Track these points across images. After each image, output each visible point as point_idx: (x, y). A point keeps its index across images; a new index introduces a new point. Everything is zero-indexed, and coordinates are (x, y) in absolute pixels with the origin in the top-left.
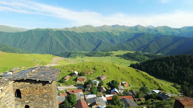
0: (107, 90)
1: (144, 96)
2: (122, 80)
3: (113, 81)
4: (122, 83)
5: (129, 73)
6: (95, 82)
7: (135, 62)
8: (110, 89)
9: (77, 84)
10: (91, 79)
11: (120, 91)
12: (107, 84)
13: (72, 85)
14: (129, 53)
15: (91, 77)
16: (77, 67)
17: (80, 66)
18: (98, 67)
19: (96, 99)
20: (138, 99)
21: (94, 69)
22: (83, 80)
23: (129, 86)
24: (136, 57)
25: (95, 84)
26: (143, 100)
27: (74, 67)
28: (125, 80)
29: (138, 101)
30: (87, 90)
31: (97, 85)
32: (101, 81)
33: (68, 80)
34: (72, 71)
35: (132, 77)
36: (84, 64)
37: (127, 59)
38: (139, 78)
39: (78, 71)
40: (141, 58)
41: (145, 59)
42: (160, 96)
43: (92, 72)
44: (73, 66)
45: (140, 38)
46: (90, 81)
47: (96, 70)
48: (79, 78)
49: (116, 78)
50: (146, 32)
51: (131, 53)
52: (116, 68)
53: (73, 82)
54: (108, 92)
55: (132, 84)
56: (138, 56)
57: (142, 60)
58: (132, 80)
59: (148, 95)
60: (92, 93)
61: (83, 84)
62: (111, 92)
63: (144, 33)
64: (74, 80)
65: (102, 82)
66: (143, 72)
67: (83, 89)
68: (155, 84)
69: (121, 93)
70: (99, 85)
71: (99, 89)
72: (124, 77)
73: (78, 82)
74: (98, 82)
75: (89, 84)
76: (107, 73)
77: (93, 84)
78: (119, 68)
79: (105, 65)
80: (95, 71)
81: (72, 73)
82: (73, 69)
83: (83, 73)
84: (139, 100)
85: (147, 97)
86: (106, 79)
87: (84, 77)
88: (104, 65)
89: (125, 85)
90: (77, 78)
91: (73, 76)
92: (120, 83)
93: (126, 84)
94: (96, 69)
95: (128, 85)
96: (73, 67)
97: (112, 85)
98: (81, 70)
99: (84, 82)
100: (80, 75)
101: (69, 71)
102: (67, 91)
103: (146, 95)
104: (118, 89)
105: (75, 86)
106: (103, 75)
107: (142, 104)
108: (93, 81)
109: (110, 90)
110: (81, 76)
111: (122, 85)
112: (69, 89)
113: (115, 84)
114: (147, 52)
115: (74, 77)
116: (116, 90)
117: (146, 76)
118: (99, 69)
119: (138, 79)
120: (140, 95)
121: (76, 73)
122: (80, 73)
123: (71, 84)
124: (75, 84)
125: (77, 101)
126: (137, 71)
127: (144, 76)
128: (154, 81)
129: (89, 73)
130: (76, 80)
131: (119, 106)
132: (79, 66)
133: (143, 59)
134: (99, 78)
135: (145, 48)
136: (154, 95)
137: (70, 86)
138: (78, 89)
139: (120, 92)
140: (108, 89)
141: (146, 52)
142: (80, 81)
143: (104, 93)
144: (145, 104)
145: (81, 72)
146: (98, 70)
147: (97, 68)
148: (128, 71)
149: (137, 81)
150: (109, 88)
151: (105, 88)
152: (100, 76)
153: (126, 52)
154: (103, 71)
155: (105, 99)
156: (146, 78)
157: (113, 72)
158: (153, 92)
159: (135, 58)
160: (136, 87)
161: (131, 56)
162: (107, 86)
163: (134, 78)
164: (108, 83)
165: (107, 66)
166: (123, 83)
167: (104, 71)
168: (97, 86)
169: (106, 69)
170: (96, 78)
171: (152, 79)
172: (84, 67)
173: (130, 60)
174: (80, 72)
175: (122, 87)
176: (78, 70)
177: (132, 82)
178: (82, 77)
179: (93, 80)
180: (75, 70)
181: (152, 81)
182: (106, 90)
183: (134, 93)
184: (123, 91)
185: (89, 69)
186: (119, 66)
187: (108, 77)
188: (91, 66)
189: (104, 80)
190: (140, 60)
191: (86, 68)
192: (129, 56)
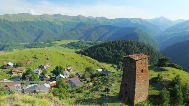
0: (52, 78)
1: (89, 76)
2: (67, 66)
3: (57, 68)
4: (67, 69)
5: (73, 58)
6: (37, 71)
7: (79, 50)
9: (13, 77)
10: (31, 69)
11: (66, 76)
12: (51, 72)
13: (4, 80)
14: (73, 42)
15: (31, 67)
16: (11, 57)
17: (16, 56)
18: (40, 55)
20: (84, 79)
21: (35, 58)
22: (21, 71)
23: (75, 71)
24: (80, 46)
25: (37, 74)
26: (89, 79)
27: (7, 58)
28: (70, 66)
29: (84, 81)
31: (40, 74)
32: (43, 70)
35: (77, 63)
36: (20, 53)
38: (84, 62)
39: (13, 62)
42: (103, 73)
43: (32, 61)
44: (6, 57)
45: (82, 28)
46: (29, 70)
47: (37, 59)
48: (15, 69)
50: (87, 22)
51: (75, 42)
52: (59, 55)
53: (7, 75)
55: (78, 69)
56: (81, 44)
57: (85, 48)
58: (77, 65)
59: (92, 74)
61: (21, 75)
62: (55, 79)
64: (8, 73)
65: (45, 70)
66: (87, 56)
68: (98, 66)
69: (67, 78)
70: (42, 74)
71: (42, 78)
72: (69, 63)
73: (14, 74)
74: (40, 71)
75: (28, 74)
76: (50, 60)
77: (34, 74)
78: (63, 55)
79: (48, 52)
80: (36, 59)
81: (4, 66)
82: (6, 61)
83: (20, 63)
84: (86, 80)
85: (92, 77)
86: (49, 67)
87: (22, 67)
88: (46, 53)
89: (70, 70)
90: (12, 70)
91: (6, 69)
92: (66, 69)
94: (37, 57)
97: (56, 72)
98: (17, 60)
99: (22, 73)
100: (16, 66)
104: (63, 75)
106: (46, 63)
107: (88, 82)
108: (34, 71)
112: (1, 84)
113: (60, 69)
115: (8, 70)
116: (61, 75)
117: (90, 60)
118: (41, 57)
119: (83, 64)
120: (86, 75)
121: (11, 64)
122: (16, 64)
123: (4, 77)
124: (10, 78)
126: (82, 56)
127: (88, 60)
128: (97, 63)
129: (29, 63)
130: (11, 72)
131: (64, 87)
132: (14, 56)
134: (41, 67)
136: (99, 73)
139: (66, 78)
140: (53, 76)
141: (88, 41)
142: (17, 73)
143: (48, 81)
144: (91, 81)
145: (17, 63)
146: (39, 58)
148: (73, 57)
149: (82, 65)
150: (54, 75)
151: (50, 76)
152: (42, 65)
153: (70, 41)
154: (46, 59)
155: (48, 86)
156: (89, 62)
157: (57, 59)
158: (97, 71)
159: (78, 46)
160: (81, 71)
161: (75, 44)
162: (51, 74)
163: (80, 63)
164: (52, 70)
165: (50, 53)
166: (68, 69)
167: (47, 59)
168: (40, 75)
169: (49, 57)
170: (37, 67)
171: (95, 62)
172: (22, 57)
173: (74, 49)
175: (67, 72)
176: (14, 60)
177: (78, 67)
178: (19, 68)
179: (34, 69)
180: (9, 61)
181: (95, 64)
182: (50, 78)
183: (80, 75)
184: (69, 76)
185: (28, 58)
186: (63, 53)
187: (52, 65)
188: (31, 55)
189: (47, 68)
190: (83, 48)
191: (25, 57)
192: (73, 44)
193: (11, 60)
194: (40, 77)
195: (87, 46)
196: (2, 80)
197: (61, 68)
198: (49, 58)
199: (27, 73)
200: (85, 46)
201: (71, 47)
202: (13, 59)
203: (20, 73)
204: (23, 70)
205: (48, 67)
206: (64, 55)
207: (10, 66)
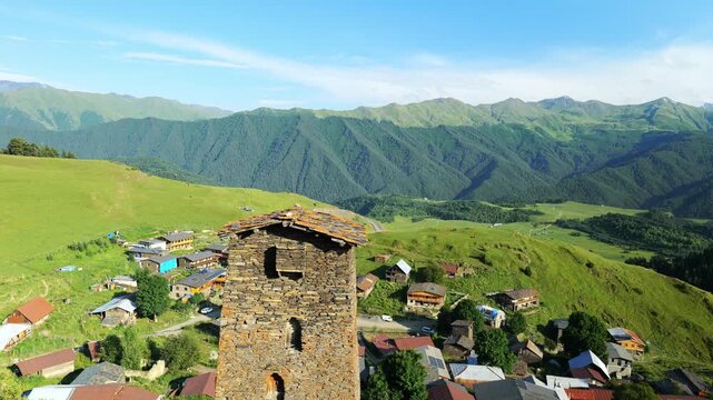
0: (548, 356)
2: (608, 318)
3: (576, 319)
4: (608, 334)
5: (637, 291)
6: (488, 312)
7: (648, 256)
9: (408, 314)
10: (466, 298)
11: (614, 367)
13: (384, 317)
14: (614, 216)
15: (467, 292)
16: (405, 243)
17: (419, 242)
18: (499, 253)
21: (482, 259)
22: (433, 300)
23: (647, 350)
24: (647, 235)
25: (488, 323)
27: (395, 243)
28: (622, 323)
30: (456, 345)
31: (498, 324)
32: (511, 312)
33: (368, 292)
34: (387, 257)
35: (654, 314)
36: (433, 233)
37: (602, 241)
38: (693, 320)
39: (410, 262)
40: (669, 240)
41: (689, 243)
43: (471, 271)
44: (392, 239)
45: (668, 157)
46: (467, 304)
47: (490, 264)
48: (414, 288)
49: (577, 306)
50: (697, 129)
51: (623, 217)
52: (575, 265)
53: (391, 302)
54: (554, 366)
55: (659, 345)
56: (659, 230)
57: (674, 248)
58: (656, 327)
61: (435, 315)
62: (567, 366)
63: (688, 134)
64: (393, 296)
65: (518, 318)
67: (436, 335)
69: (619, 376)
70: (507, 328)
72: (616, 308)
73: (411, 305)
74: (500, 315)
75: (462, 318)
76: (538, 281)
77: (482, 322)
78: (589, 265)
79: (529, 246)
80: (486, 266)
81: (386, 267)
82: (391, 252)
83: (433, 270)
86: (534, 308)
87: (437, 286)
88: (522, 248)
89: (622, 342)
90: (406, 288)
91: (389, 279)
93: (629, 338)
94: (488, 258)
95: (640, 346)
96: (391, 244)
98: (423, 258)
99: (438, 307)
100: (419, 276)
101: (373, 259)
102: (368, 337)
104: (604, 360)
105: (396, 318)
106: (519, 287)
108: (479, 307)
110: (424, 281)
112: (375, 328)
113: (591, 330)
114: (701, 217)
115: (393, 285)
116: (596, 360)
118: (501, 261)
119: (686, 325)
121: (405, 267)
122: (421, 269)
123: (383, 308)
124: (398, 314)
126: (681, 288)
129: (460, 273)
130: (402, 295)
132: (414, 241)
133: (680, 245)
134: (502, 300)
137: (376, 320)
138: (411, 333)
139: (615, 374)
141: (695, 217)
142: (422, 303)
143: (536, 367)
145: (422, 266)
146: (496, 264)
147: (494, 257)
148: (634, 281)
149: (682, 331)
151: (540, 347)
152: (508, 290)
153: (602, 210)
154: (521, 270)
157: (566, 281)
159: (640, 237)
161: (625, 227)
162: (541, 339)
163: (667, 316)
164: (544, 323)
165: (536, 249)
166: (611, 332)
167: (527, 272)
168: (498, 327)
169: (532, 264)
170: (489, 297)
172: (438, 248)
173: (619, 244)
174: (418, 266)
175: (622, 351)
176: (413, 256)
177: (658, 336)
178: (428, 286)
179: (477, 303)
180: (399, 256)
182: (541, 355)
183: (698, 385)
184: (628, 371)
185: (457, 255)
187: (543, 300)
188: (466, 246)
189: (525, 311)
190: (666, 247)
191: (446, 251)
192: (615, 226)
193: (405, 253)
195: (686, 238)
196: (376, 314)
197: (595, 326)
198: (533, 271)
199: (458, 314)
200: (679, 241)
201: (606, 236)
202: (411, 249)
203: (432, 307)
204: (439, 297)
205: (530, 305)
206: (597, 267)
207: (402, 272)
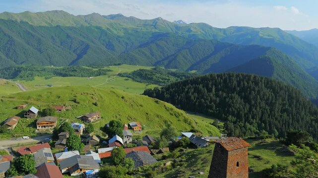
0: (102, 140)
1: (167, 145)
2: (130, 118)
3: (111, 123)
4: (129, 125)
6: (77, 126)
7: (152, 87)
8: (107, 137)
9: (38, 134)
10: (67, 121)
11: (126, 139)
12: (101, 129)
13: (24, 137)
14: (142, 70)
15: (68, 118)
16: (35, 97)
17: (42, 95)
18: (83, 97)
19: (79, 159)
20: (157, 151)
21: (75, 101)
22: (51, 125)
23: (143, 129)
24: (154, 77)
25: (77, 131)
26: (166, 151)
27: (29, 98)
28: (135, 120)
29: (157, 153)
30: (61, 144)
31: (82, 131)
32: (88, 124)
33: (14, 126)
34: (24, 106)
35: (147, 114)
36: (49, 91)
37: (138, 81)
39: (38, 107)
40: (162, 79)
41: (169, 80)
43: (69, 108)
44: (28, 96)
45: (162, 43)
46: (65, 124)
47: (78, 103)
48: (41, 120)
49: (117, 116)
50: (171, 31)
51: (145, 70)
52: (117, 98)
53: (28, 129)
54: (103, 144)
55: (148, 126)
56: (158, 75)
57: (164, 82)
58: (148, 119)
59: (174, 142)
60: (70, 148)
61: (51, 131)
62: (108, 143)
64: (29, 126)
65: (91, 126)
66: (166, 103)
67: (51, 141)
68: (186, 123)
69: (128, 143)
70: (86, 131)
71: (86, 139)
72: (133, 114)
73: (40, 129)
74: (83, 126)
75: (63, 131)
76: (101, 108)
77: (73, 131)
78: (123, 98)
79: (97, 92)
80: (77, 104)
81: (24, 112)
82: (27, 103)
83: (50, 110)
84: (160, 152)
85: (173, 147)
86: (98, 120)
87: (52, 117)
88: (94, 93)
89: (134, 128)
90: (36, 121)
91: (26, 117)
92: (126, 126)
93: (136, 126)
94: (78, 100)
95: (141, 128)
96: (27, 99)
97: (110, 130)
98: (45, 104)
99: (53, 127)
100: (43, 114)
101: (16, 108)
102: (15, 149)
103: (171, 142)
104: (122, 137)
105: (32, 137)
106: (92, 112)
107: (164, 158)
108: (73, 125)
109: (107, 140)
110: (46, 116)
111: (130, 128)
112: (19, 144)
113: (117, 127)
114: (174, 68)
115: (29, 120)
116: (119, 138)
117: (172, 109)
118: (84, 101)
119: (158, 116)
120: (161, 143)
121: (35, 110)
122: (44, 110)
123: (24, 133)
124: (32, 135)
125: (37, 168)
126: (157, 102)
127: (168, 110)
128: (184, 117)
129: (64, 109)
130: (34, 125)
131: (125, 165)
132: (40, 96)
133: (166, 81)
134: (84, 119)
135: (171, 61)
136: (184, 141)
137: (20, 139)
138: (41, 143)
139: (126, 142)
140: (103, 137)
141: (172, 68)
142: (45, 127)
143: (96, 146)
144: (169, 157)
145: (44, 108)
146: (82, 103)
147: (81, 100)
148: (140, 102)
149: (157, 119)
150: (105, 136)
151: (98, 136)
152: (87, 114)
153: (137, 68)
154: (93, 104)
155: (96, 157)
156: (171, 114)
157: (113, 106)
158: (183, 136)
159: (151, 79)
160: (154, 131)
161: (146, 74)
162: (100, 133)
163: (152, 114)
164: (103, 126)
165: (100, 93)
166: (131, 124)
167: (95, 104)
168: (82, 133)
169: (98, 100)
170: (78, 118)
171: (182, 114)
172: (53, 98)
173: (144, 82)
174: (42, 108)
175: (129, 132)
176: (39, 103)
177: (148, 122)
178: (47, 118)
179: (72, 122)
180: (32, 104)
181: (181, 118)
182: (98, 140)
183: (152, 140)
184: (131, 140)
185: (62, 100)
186: (124, 94)
187: (103, 116)
188: (67, 95)
189: (95, 122)
190: (161, 82)
191: (57, 99)
192: (142, 75)
193: (35, 102)
194: (82, 137)
195: (168, 78)
196: (19, 136)
198: (97, 103)
199: (61, 130)
200: (166, 79)
201: (139, 79)
202: (38, 100)
203: (50, 128)
204: (53, 122)
205: (96, 119)
206: (126, 98)
207: (33, 113)
